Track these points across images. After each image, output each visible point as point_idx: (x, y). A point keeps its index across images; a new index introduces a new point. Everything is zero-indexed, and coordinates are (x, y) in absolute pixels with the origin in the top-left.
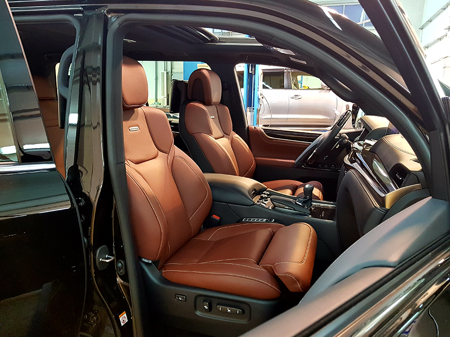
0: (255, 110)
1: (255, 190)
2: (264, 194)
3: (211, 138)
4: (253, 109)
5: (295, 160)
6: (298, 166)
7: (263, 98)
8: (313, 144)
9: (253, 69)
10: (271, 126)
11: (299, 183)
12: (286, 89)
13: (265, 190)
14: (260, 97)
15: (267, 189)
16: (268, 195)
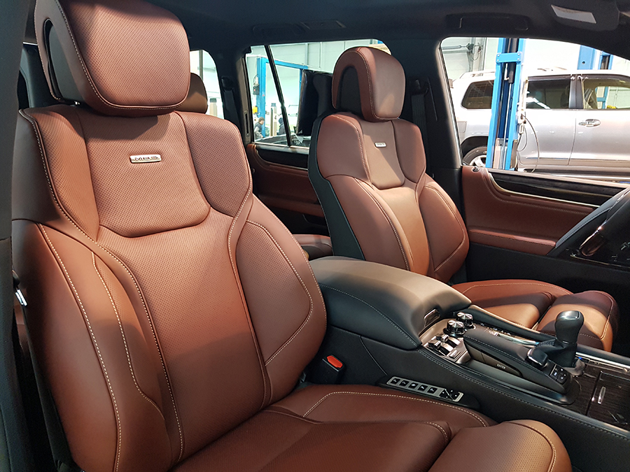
0: (510, 143)
1: (437, 307)
2: (460, 319)
3: (366, 187)
4: (507, 141)
5: (556, 239)
6: (563, 253)
7: (525, 123)
8: (601, 209)
9: (512, 73)
10: (537, 171)
11: (560, 291)
12: (572, 108)
13: (465, 307)
14: (520, 121)
15: (470, 305)
16: (467, 322)
